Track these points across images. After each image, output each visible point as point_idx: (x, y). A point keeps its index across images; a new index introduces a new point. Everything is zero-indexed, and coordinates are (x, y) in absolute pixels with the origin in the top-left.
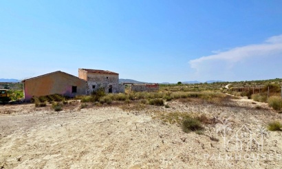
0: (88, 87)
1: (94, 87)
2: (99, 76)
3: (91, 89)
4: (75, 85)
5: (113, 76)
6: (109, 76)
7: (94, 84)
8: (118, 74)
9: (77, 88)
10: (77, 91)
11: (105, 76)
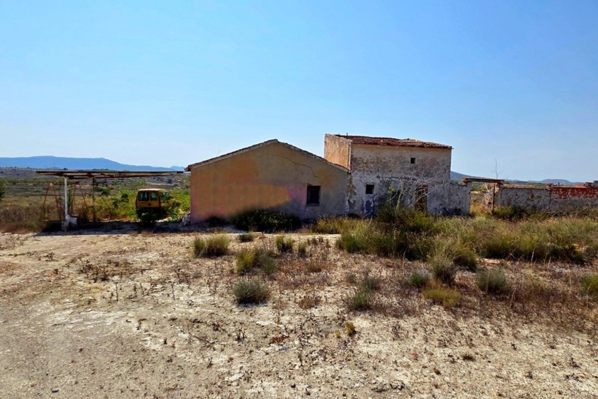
0: (351, 190)
1: (369, 189)
2: (387, 153)
3: (361, 195)
4: (315, 184)
5: (430, 154)
6: (419, 155)
7: (372, 179)
8: (447, 149)
9: (322, 192)
10: (322, 200)
11: (407, 155)
